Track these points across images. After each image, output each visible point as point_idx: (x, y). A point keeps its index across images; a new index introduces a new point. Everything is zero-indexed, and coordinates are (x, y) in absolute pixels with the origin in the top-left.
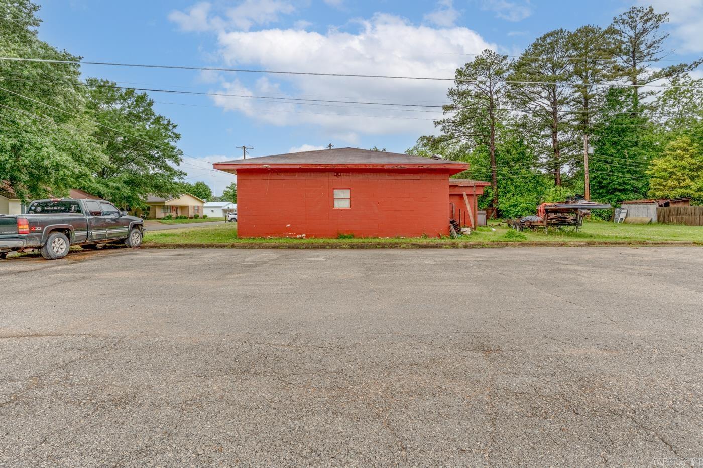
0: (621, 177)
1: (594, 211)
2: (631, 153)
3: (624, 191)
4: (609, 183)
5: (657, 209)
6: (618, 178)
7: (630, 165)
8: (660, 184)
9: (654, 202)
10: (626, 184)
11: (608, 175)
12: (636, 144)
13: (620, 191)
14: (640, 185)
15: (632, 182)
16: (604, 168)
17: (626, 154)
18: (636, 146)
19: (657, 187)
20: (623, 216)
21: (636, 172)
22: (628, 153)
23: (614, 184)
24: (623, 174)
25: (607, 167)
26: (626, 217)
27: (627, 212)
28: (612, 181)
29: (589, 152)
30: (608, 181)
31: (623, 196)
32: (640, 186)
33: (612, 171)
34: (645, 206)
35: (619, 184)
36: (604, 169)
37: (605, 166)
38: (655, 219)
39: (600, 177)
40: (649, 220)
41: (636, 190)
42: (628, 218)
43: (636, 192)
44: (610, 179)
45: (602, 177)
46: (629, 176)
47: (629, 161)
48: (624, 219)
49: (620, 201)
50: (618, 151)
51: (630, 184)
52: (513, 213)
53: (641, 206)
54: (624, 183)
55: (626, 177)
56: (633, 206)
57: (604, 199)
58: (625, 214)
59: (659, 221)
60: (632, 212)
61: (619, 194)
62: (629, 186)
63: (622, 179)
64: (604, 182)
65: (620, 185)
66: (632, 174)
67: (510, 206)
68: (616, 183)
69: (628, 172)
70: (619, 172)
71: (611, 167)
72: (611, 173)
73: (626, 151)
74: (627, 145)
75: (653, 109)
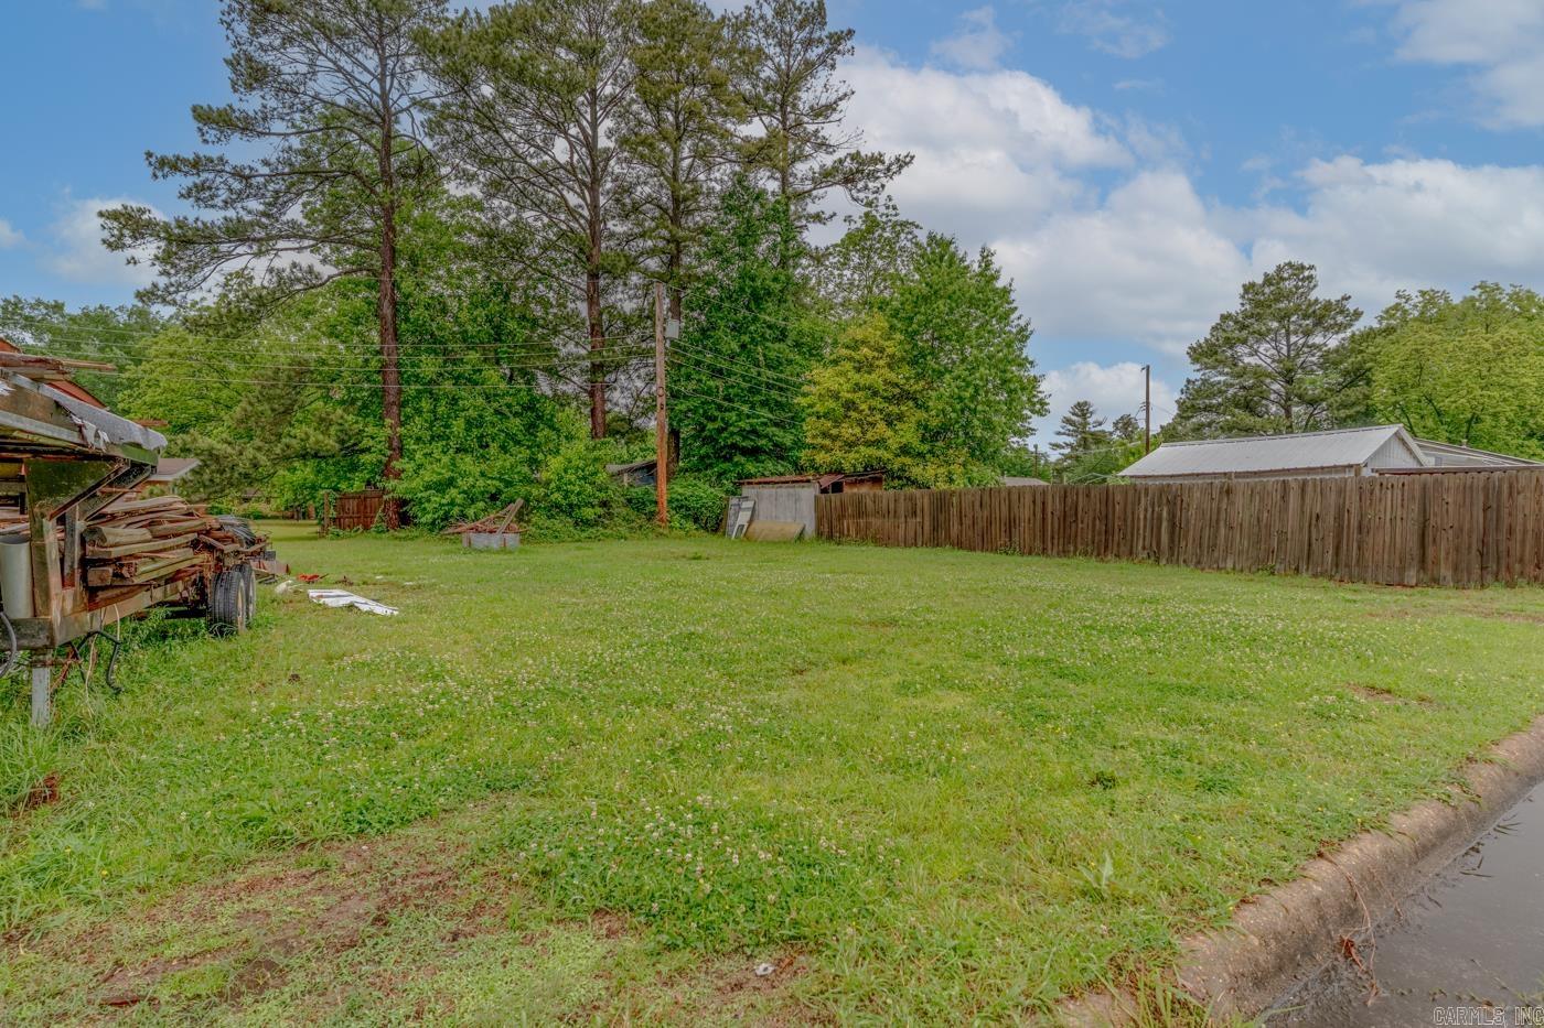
0: (748, 417)
1: (682, 507)
2: (772, 355)
3: (754, 453)
4: (720, 431)
5: (817, 499)
6: (743, 416)
7: (769, 386)
8: (825, 435)
9: (808, 481)
10: (759, 436)
11: (719, 408)
12: (782, 336)
13: (745, 452)
14: (788, 440)
15: (772, 430)
16: (710, 388)
17: (761, 358)
18: (780, 340)
19: (819, 440)
20: (743, 518)
21: (779, 405)
22: (764, 355)
23: (732, 434)
24: (752, 408)
25: (717, 387)
26: (751, 522)
27: (754, 510)
28: (727, 424)
29: (668, 335)
30: (719, 424)
31: (751, 467)
32: (789, 444)
33: (727, 398)
34: (791, 490)
35: (744, 434)
36: (709, 392)
37: (711, 383)
38: (810, 530)
39: (701, 411)
40: (798, 530)
41: (779, 452)
42: (753, 526)
43: (782, 458)
44: (723, 419)
45: (705, 412)
46: (764, 413)
47: (768, 375)
48: (746, 525)
49: (743, 479)
50: (743, 346)
51: (766, 436)
52: (436, 510)
53: (783, 491)
54: (754, 431)
55: (758, 417)
56: (767, 491)
57: (709, 472)
58: (749, 513)
59: (819, 534)
60: (763, 508)
61: (743, 460)
62: (764, 442)
63: (751, 420)
64: (710, 426)
65: (745, 438)
66: (771, 411)
67: (427, 488)
68: (736, 430)
69: (764, 404)
70: (745, 402)
71: (727, 388)
72: (726, 404)
73: (759, 349)
74: (763, 336)
75: (818, 258)
